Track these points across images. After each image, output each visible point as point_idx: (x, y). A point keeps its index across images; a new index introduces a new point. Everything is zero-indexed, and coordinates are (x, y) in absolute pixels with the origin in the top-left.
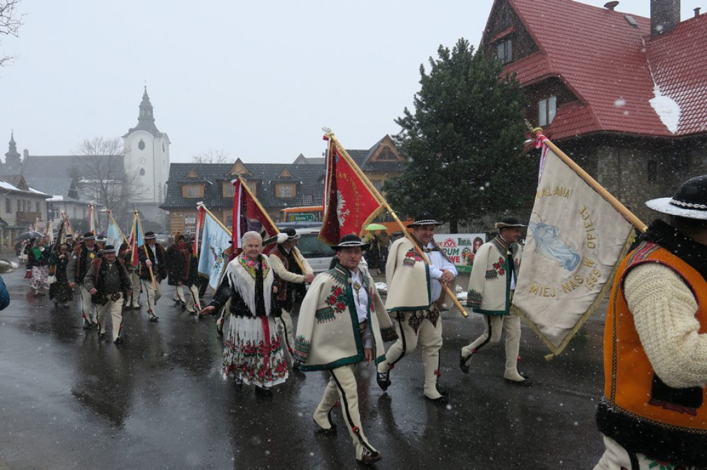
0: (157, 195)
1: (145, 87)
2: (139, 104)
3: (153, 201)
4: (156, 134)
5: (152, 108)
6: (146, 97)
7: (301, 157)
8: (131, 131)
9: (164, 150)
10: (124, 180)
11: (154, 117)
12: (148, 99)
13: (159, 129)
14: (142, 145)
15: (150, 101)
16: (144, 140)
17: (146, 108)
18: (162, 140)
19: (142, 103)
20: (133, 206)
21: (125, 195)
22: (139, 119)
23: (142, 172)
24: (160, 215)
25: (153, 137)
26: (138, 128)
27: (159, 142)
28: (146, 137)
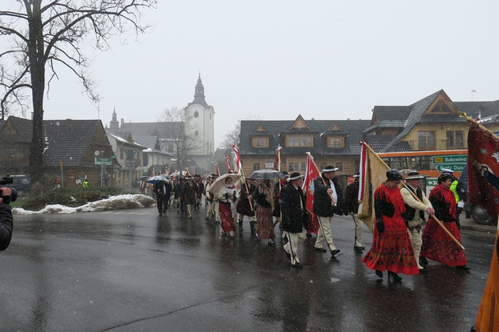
0: (206, 150)
1: (200, 74)
2: (195, 86)
3: (202, 154)
4: (205, 104)
5: (203, 88)
6: (200, 81)
8: (190, 104)
9: (211, 118)
10: (185, 138)
11: (205, 95)
12: (201, 82)
13: (207, 103)
14: (196, 115)
15: (202, 83)
16: (197, 111)
17: (200, 88)
18: (210, 111)
19: (197, 85)
20: (191, 157)
21: (185, 149)
22: (194, 96)
23: (197, 133)
24: (207, 164)
25: (204, 108)
26: (193, 103)
27: (208, 112)
28: (200, 109)
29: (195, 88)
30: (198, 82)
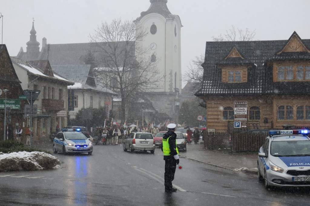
0: (168, 84)
3: (162, 90)
4: (166, 13)
8: (143, 14)
9: (176, 34)
10: (136, 66)
14: (154, 30)
16: (155, 24)
18: (175, 23)
20: (144, 95)
21: (135, 83)
23: (153, 58)
24: (171, 106)
25: (165, 19)
26: (150, 11)
27: (171, 25)
28: (158, 20)
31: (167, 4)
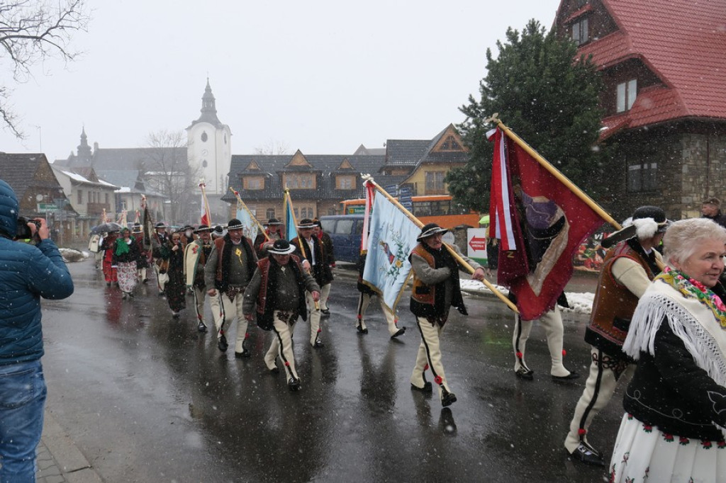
0: (219, 187)
1: (208, 79)
2: (202, 96)
3: (215, 193)
4: (217, 125)
5: (214, 99)
6: (208, 89)
7: (362, 148)
8: (194, 123)
9: (226, 142)
10: (188, 171)
11: (217, 109)
12: (210, 90)
13: (220, 120)
14: (204, 137)
15: (212, 92)
16: (206, 132)
17: (209, 99)
18: (224, 132)
19: (205, 94)
21: (189, 186)
22: (202, 111)
23: (205, 164)
24: (222, 207)
25: (215, 129)
26: (201, 120)
27: (221, 135)
28: (209, 129)
29: (203, 99)
30: (206, 90)
31: (217, 114)
